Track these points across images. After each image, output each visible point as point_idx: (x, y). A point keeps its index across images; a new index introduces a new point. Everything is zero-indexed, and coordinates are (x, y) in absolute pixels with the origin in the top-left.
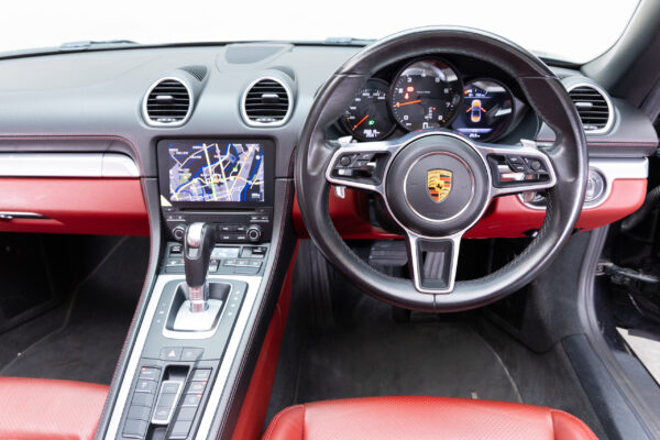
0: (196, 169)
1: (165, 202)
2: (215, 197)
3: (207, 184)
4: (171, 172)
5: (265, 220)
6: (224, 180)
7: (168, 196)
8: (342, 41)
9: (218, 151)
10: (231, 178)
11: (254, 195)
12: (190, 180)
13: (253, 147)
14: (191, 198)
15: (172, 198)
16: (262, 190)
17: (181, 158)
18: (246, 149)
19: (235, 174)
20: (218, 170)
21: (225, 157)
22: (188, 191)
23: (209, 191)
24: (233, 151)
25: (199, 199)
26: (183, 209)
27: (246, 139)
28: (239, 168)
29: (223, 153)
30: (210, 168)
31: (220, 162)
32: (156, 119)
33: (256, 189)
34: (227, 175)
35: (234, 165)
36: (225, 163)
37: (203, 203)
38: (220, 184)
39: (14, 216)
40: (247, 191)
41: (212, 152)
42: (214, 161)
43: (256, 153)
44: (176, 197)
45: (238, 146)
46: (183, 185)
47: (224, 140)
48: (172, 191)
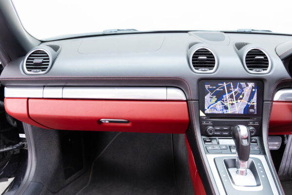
0: (219, 96)
1: (202, 114)
2: (229, 111)
3: (226, 104)
4: (206, 97)
5: (257, 124)
6: (234, 102)
7: (204, 111)
8: (247, 31)
9: (232, 86)
10: (239, 101)
11: (251, 110)
12: (216, 102)
13: (251, 85)
14: (215, 112)
15: (206, 112)
16: (255, 108)
17: (212, 90)
18: (247, 86)
19: (241, 99)
20: (231, 97)
21: (236, 90)
22: (215, 108)
23: (226, 108)
24: (240, 86)
25: (221, 112)
26: (211, 118)
27: (248, 80)
28: (243, 96)
29: (235, 87)
30: (227, 95)
31: (233, 92)
32: (197, 69)
33: (252, 107)
34: (237, 100)
35: (241, 94)
36: (235, 93)
37: (223, 114)
38: (232, 104)
39: (110, 122)
40: (247, 108)
41: (229, 87)
42: (229, 92)
43: (253, 88)
44: (208, 111)
45: (243, 84)
46: (212, 105)
47: (236, 80)
48: (206, 108)
